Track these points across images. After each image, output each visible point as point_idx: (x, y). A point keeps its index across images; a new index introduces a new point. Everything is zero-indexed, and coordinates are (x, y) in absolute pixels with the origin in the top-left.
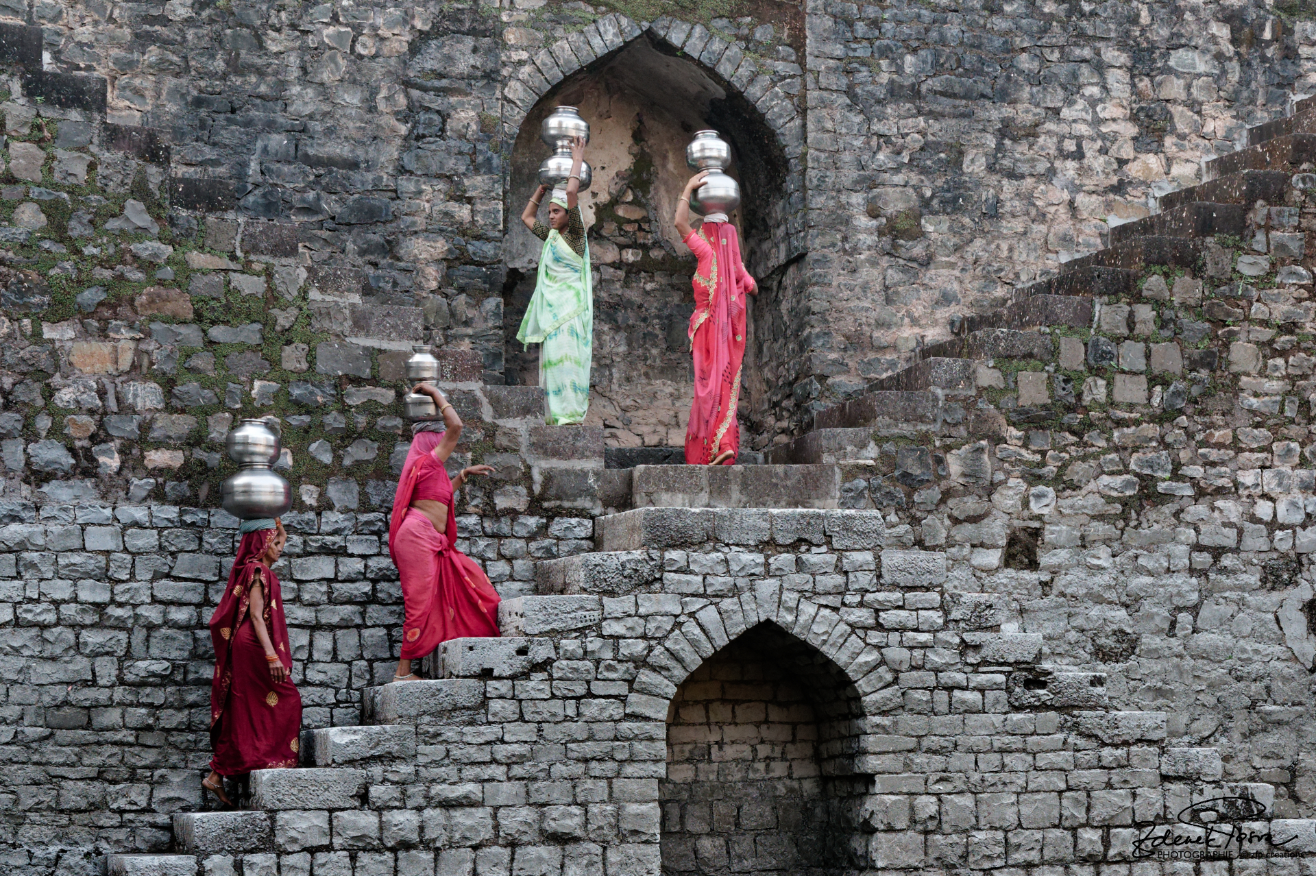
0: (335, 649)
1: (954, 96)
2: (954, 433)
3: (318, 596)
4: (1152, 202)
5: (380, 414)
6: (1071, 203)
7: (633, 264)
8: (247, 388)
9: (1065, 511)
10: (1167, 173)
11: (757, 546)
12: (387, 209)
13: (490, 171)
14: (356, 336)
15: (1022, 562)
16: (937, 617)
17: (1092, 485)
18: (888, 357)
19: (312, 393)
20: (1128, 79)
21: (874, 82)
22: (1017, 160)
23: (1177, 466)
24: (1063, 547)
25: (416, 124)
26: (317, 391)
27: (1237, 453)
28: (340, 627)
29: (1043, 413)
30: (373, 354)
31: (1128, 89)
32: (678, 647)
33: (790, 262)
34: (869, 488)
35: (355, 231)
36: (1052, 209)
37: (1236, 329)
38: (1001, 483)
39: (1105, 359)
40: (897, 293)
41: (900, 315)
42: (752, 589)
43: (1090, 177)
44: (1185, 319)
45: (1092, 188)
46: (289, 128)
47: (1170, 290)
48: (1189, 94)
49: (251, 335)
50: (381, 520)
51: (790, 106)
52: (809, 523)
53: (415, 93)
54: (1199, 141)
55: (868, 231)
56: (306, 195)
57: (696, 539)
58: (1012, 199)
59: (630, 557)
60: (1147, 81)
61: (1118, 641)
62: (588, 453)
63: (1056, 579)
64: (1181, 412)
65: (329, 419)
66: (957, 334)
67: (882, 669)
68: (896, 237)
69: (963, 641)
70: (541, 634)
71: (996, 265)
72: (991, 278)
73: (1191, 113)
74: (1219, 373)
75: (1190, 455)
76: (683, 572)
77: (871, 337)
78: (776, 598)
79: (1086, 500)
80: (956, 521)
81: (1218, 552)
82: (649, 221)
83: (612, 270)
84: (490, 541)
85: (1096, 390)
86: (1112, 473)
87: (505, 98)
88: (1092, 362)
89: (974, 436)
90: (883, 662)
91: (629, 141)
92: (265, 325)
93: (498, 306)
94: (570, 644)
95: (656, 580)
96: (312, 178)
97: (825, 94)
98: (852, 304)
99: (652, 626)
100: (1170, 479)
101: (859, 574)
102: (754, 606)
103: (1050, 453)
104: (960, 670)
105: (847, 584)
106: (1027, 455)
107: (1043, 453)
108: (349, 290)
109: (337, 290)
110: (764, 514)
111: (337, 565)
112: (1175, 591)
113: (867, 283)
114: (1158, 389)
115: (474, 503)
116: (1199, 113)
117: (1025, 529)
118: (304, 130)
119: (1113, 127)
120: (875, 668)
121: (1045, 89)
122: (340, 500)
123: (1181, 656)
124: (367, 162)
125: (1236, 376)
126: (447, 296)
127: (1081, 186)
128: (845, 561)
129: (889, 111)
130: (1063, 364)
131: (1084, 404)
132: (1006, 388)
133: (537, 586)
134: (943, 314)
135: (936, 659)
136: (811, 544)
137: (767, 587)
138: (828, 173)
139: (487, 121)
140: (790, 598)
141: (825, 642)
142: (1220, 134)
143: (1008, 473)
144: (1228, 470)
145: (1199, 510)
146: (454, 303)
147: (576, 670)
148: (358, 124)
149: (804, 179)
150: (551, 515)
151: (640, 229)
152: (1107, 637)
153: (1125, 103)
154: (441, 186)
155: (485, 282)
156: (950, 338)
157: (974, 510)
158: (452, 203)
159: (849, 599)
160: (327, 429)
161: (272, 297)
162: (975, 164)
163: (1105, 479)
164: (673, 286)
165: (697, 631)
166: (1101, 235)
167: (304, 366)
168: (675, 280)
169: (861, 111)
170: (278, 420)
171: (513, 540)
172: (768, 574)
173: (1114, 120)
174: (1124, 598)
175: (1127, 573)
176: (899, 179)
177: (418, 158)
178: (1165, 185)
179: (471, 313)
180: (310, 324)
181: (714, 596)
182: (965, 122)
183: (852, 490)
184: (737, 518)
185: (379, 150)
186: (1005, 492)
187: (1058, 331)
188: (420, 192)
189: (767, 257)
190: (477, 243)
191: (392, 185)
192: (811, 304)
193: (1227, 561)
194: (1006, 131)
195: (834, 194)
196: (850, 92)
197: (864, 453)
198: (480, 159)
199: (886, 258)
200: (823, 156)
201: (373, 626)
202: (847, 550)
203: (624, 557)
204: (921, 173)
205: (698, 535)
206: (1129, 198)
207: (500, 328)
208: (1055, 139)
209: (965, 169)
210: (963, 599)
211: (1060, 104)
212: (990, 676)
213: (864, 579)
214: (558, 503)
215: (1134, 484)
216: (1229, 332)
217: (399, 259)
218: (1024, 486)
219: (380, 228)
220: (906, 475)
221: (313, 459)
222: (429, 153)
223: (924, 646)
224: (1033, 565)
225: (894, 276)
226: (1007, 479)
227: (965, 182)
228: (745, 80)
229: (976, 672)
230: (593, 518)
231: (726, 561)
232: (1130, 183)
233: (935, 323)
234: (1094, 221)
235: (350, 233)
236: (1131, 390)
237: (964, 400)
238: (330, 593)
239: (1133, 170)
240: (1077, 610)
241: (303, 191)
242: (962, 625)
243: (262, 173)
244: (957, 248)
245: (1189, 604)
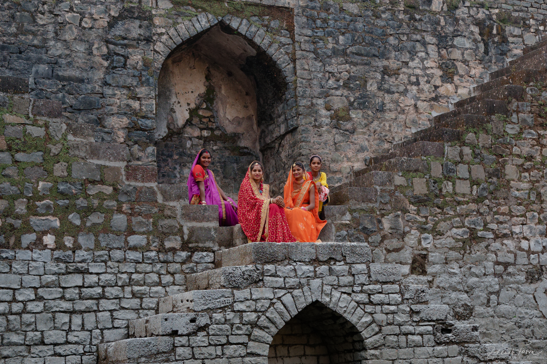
0: (83, 324)
1: (361, 55)
2: (385, 208)
3: (74, 295)
4: (450, 105)
5: (105, 199)
6: (415, 105)
7: (207, 137)
8: (36, 186)
9: (438, 246)
10: (456, 93)
11: (309, 262)
12: (98, 102)
13: (148, 85)
14: (92, 159)
15: (419, 271)
16: (398, 297)
17: (449, 233)
18: (338, 176)
19: (69, 188)
20: (437, 50)
21: (326, 48)
22: (391, 85)
23: (486, 224)
24: (437, 264)
25: (112, 61)
26: (72, 187)
27: (511, 218)
28: (85, 312)
29: (425, 198)
30: (101, 168)
31: (437, 54)
32: (273, 316)
33: (287, 133)
34: (348, 235)
35: (83, 113)
36: (407, 108)
37: (507, 159)
38: (409, 232)
39: (451, 172)
40: (340, 146)
41: (342, 156)
42: (308, 285)
43: (423, 94)
44: (485, 153)
45: (424, 99)
46: (49, 62)
47: (478, 140)
48: (463, 57)
49: (38, 158)
50: (106, 255)
51: (288, 58)
52: (334, 250)
53: (111, 46)
54: (469, 78)
55: (326, 117)
56: (57, 95)
57: (280, 258)
58: (389, 103)
59: (247, 268)
60: (445, 50)
61: (465, 310)
62: (211, 219)
63: (435, 280)
64: (486, 198)
65: (79, 202)
66: (368, 166)
67: (373, 325)
68: (338, 120)
69: (411, 309)
70: (202, 311)
71: (384, 133)
72: (382, 140)
73: (464, 66)
74: (501, 179)
75: (491, 218)
76: (274, 276)
77: (329, 167)
78: (320, 289)
79: (446, 241)
80: (389, 251)
81: (506, 265)
82: (214, 117)
83: (197, 140)
84: (163, 264)
85: (449, 187)
86: (457, 227)
87: (155, 50)
88: (445, 174)
89: (395, 209)
90: (373, 321)
91: (204, 80)
92: (45, 152)
93: (153, 151)
94: (218, 316)
95: (260, 280)
96: (60, 86)
97: (304, 53)
98: (320, 151)
99: (259, 305)
100: (483, 230)
101: (360, 276)
102: (310, 293)
103: (429, 217)
104: (411, 325)
105: (354, 281)
106: (419, 219)
107: (426, 217)
108: (88, 135)
109: (82, 135)
110: (313, 245)
111: (84, 279)
112: (488, 284)
113: (327, 141)
114: (475, 187)
115: (155, 244)
116: (468, 65)
117: (419, 255)
118: (56, 63)
119: (432, 71)
120: (370, 324)
121: (401, 53)
122: (85, 244)
123: (493, 316)
124: (88, 79)
125: (508, 181)
126: (128, 146)
127: (420, 97)
128: (353, 269)
129: (333, 61)
130: (433, 175)
131: (443, 194)
132: (408, 186)
133: (187, 288)
134: (361, 156)
135: (399, 319)
136: (336, 260)
137: (316, 283)
138: (307, 89)
139: (147, 61)
140: (327, 289)
141: (345, 311)
142: (478, 75)
143: (411, 227)
144: (508, 226)
145: (496, 245)
146: (132, 149)
147: (221, 330)
148: (84, 61)
149: (295, 92)
150: (193, 250)
151: (210, 121)
152: (459, 308)
153: (436, 60)
154: (125, 91)
155: (147, 139)
156: (365, 167)
157: (397, 246)
158: (130, 100)
159: (356, 289)
160: (78, 207)
161: (49, 138)
162: (372, 87)
163: (455, 230)
164: (225, 148)
165: (282, 307)
166: (429, 120)
167: (66, 174)
168: (226, 145)
169: (321, 61)
170: (52, 202)
171: (174, 264)
172: (316, 277)
173: (432, 68)
174: (466, 288)
175: (467, 276)
176: (339, 93)
177: (113, 78)
178: (455, 98)
179: (140, 154)
180: (68, 153)
181: (290, 288)
182: (367, 67)
183: (340, 236)
184: (299, 247)
185: (94, 74)
186: (410, 237)
187: (429, 159)
188: (115, 95)
189: (272, 132)
190: (143, 120)
191: (101, 90)
192: (301, 151)
193: (510, 269)
194: (386, 71)
195: (310, 99)
196: (315, 52)
197: (344, 218)
198: (144, 79)
199: (335, 129)
200: (304, 81)
201: (103, 311)
202: (353, 264)
203: (244, 268)
204: (349, 90)
205: (280, 256)
206: (441, 104)
207: (155, 161)
208: (407, 76)
209: (368, 89)
210: (410, 288)
211: (408, 60)
212: (425, 327)
213: (363, 279)
214: (196, 244)
215: (467, 232)
216: (504, 160)
217: (104, 127)
218: (418, 234)
219: (95, 111)
220: (365, 228)
221: (71, 223)
222: (118, 76)
223: (393, 313)
224: (424, 273)
225: (338, 138)
226: (411, 230)
227: (368, 95)
228: (267, 45)
229: (417, 325)
230: (214, 252)
231: (295, 270)
232: (440, 96)
233: (358, 161)
234: (426, 114)
235: (80, 114)
236: (463, 187)
237: (389, 192)
238: (80, 294)
239: (442, 91)
240: (445, 295)
241: (56, 93)
242: (410, 301)
243: (35, 84)
244: (366, 125)
245: (495, 291)
